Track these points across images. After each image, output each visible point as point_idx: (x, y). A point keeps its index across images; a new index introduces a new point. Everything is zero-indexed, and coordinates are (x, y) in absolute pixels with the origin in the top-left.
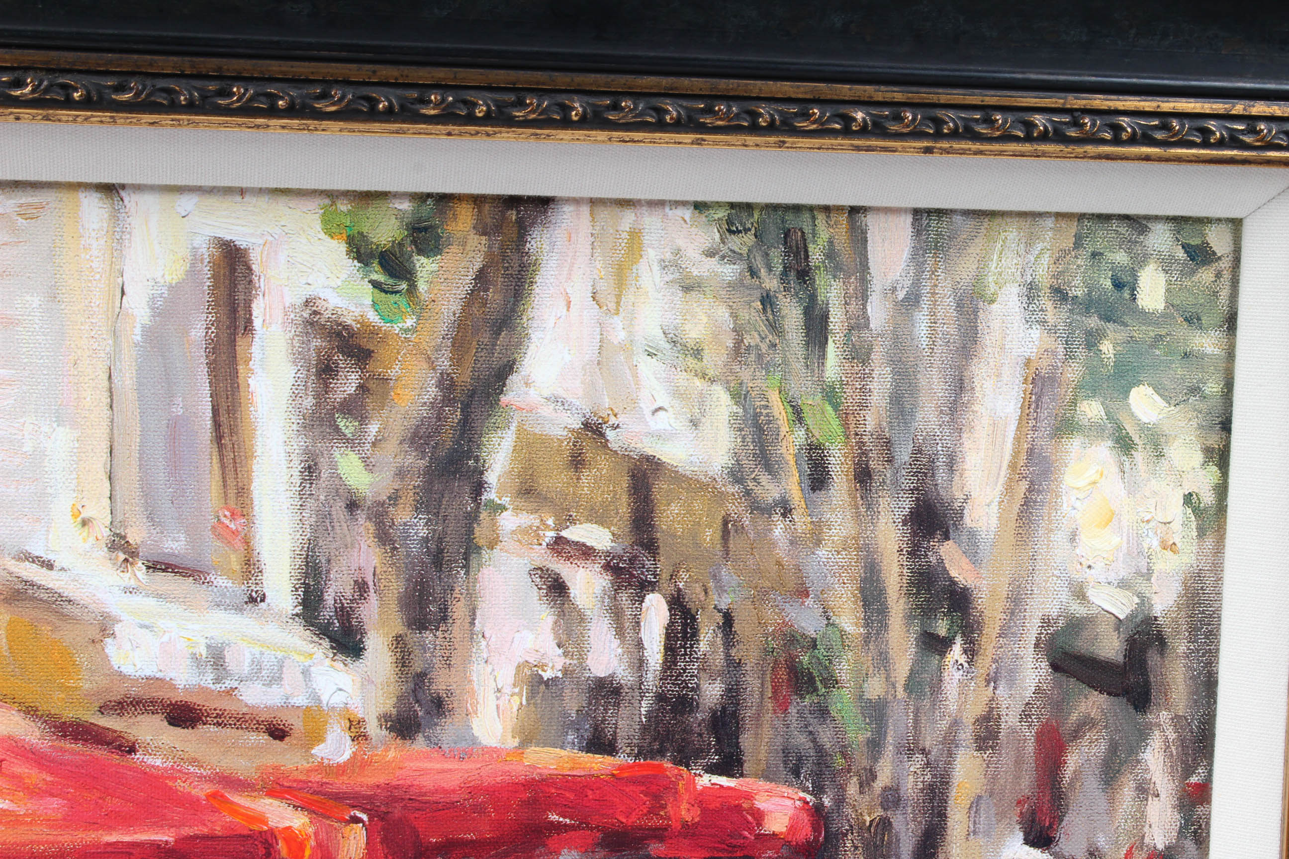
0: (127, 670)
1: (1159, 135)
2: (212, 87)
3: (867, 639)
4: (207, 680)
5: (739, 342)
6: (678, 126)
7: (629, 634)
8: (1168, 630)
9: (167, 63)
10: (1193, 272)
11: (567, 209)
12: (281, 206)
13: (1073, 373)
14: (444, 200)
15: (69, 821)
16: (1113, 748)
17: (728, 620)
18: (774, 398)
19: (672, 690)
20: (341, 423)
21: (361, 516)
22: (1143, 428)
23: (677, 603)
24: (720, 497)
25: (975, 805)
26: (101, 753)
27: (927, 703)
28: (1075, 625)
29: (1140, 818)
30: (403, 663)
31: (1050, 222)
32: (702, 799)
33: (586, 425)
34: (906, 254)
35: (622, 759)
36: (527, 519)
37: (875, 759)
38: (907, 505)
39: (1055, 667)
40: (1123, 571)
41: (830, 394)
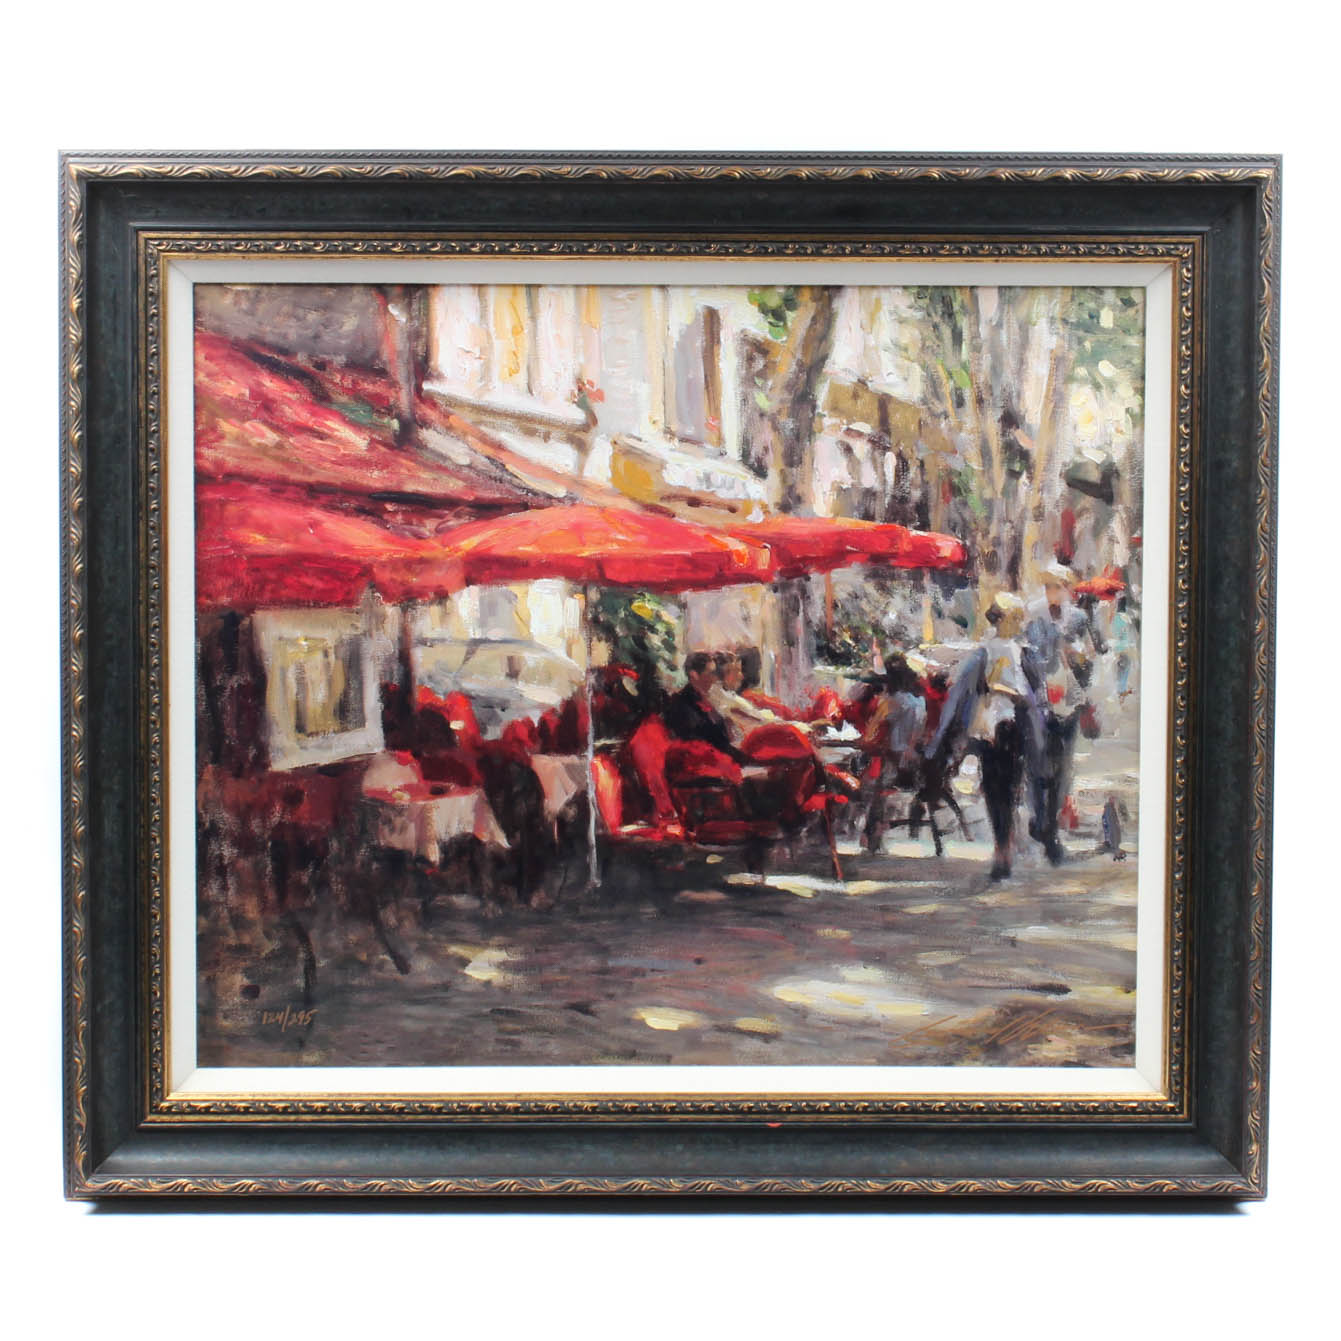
0: (672, 483)
1: (1096, 252)
2: (704, 245)
3: (983, 472)
4: (704, 488)
5: (924, 345)
6: (890, 254)
7: (879, 469)
8: (1120, 469)
9: (686, 236)
10: (1126, 310)
11: (849, 290)
12: (732, 293)
13: (1072, 355)
14: (798, 288)
15: (647, 546)
16: (1097, 521)
17: (922, 464)
18: (940, 368)
19: (899, 494)
20: (757, 380)
21: (766, 419)
22: (1105, 379)
23: (899, 456)
24: (918, 411)
25: (1035, 545)
26: (661, 517)
27: (1011, 500)
28: (1078, 466)
29: (1111, 553)
30: (784, 480)
31: (1059, 290)
32: (913, 541)
33: (859, 380)
34: (996, 305)
35: (878, 523)
36: (834, 420)
37: (989, 525)
38: (999, 414)
39: (1069, 485)
40: (1099, 443)
41: (964, 366)
